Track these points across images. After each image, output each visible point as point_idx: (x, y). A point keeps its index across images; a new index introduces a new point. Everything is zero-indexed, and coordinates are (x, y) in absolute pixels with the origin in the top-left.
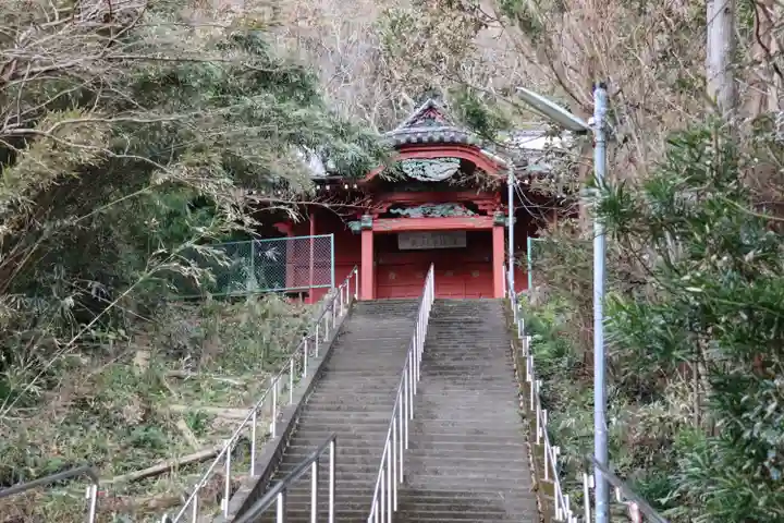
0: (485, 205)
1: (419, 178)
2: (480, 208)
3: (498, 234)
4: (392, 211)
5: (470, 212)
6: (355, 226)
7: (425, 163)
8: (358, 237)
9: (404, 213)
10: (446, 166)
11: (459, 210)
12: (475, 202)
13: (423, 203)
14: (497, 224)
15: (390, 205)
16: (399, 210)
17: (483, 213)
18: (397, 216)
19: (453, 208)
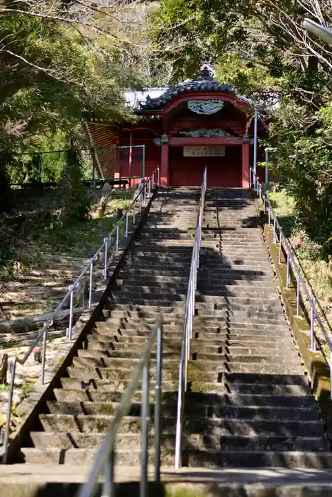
0: (237, 130)
1: (198, 112)
2: (236, 132)
3: (245, 150)
4: (180, 132)
5: (228, 134)
6: (158, 142)
7: (202, 103)
8: (159, 149)
9: (188, 134)
10: (215, 105)
11: (221, 134)
12: (232, 128)
13: (199, 128)
14: (245, 143)
15: (179, 129)
16: (185, 133)
17: (236, 135)
18: (183, 136)
19: (218, 132)
